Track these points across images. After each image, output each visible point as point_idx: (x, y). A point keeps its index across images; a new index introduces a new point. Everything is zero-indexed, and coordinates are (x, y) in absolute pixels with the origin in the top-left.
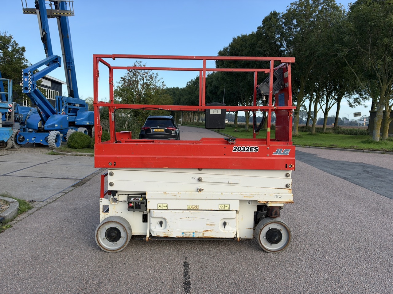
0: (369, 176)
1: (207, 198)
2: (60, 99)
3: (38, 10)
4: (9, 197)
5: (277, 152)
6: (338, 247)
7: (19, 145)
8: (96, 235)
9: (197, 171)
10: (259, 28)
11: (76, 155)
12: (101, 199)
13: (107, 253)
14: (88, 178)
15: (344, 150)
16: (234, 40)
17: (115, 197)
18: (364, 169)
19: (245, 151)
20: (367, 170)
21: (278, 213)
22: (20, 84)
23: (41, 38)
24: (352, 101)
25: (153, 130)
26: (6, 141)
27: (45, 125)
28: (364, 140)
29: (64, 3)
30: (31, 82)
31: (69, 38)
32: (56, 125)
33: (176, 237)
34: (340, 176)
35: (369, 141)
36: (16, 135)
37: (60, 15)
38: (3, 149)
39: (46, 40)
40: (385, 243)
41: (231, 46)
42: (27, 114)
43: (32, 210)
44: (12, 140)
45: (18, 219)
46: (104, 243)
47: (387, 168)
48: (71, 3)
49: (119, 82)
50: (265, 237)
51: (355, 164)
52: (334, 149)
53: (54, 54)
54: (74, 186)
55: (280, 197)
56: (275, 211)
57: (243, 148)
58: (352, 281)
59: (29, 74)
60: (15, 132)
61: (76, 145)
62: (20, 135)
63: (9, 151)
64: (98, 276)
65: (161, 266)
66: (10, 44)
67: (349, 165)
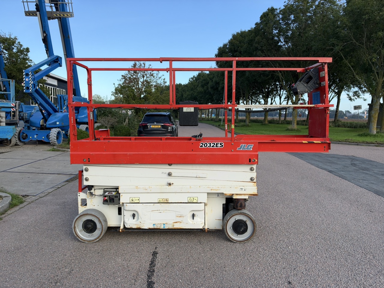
0: (355, 169)
1: (177, 192)
2: (62, 98)
3: (39, 12)
4: (3, 192)
5: (241, 147)
6: (304, 237)
7: (23, 142)
8: (73, 226)
9: (167, 166)
10: (256, 24)
12: (79, 193)
13: (83, 244)
15: (339, 143)
16: (234, 36)
17: (91, 191)
18: (353, 162)
19: (211, 147)
20: (355, 163)
21: (243, 205)
22: (22, 84)
23: (42, 39)
24: (351, 94)
25: (150, 126)
26: (9, 139)
27: (47, 123)
28: (361, 133)
29: (65, 5)
30: (32, 82)
31: (70, 39)
32: (58, 123)
33: (147, 228)
34: (325, 169)
35: (366, 134)
36: (20, 133)
37: (60, 16)
38: (7, 146)
39: (46, 40)
40: (351, 233)
41: (231, 42)
42: (31, 112)
43: (24, 204)
44: (15, 138)
45: (9, 212)
46: (81, 234)
47: (376, 161)
48: (70, 4)
49: (120, 80)
50: (232, 228)
51: (345, 157)
53: (55, 55)
54: (67, 181)
55: (245, 190)
56: (240, 203)
57: (210, 144)
58: (307, 269)
59: (30, 74)
60: (18, 129)
62: (24, 133)
63: (13, 148)
64: (71, 265)
65: (131, 255)
66: (15, 45)
67: (338, 158)
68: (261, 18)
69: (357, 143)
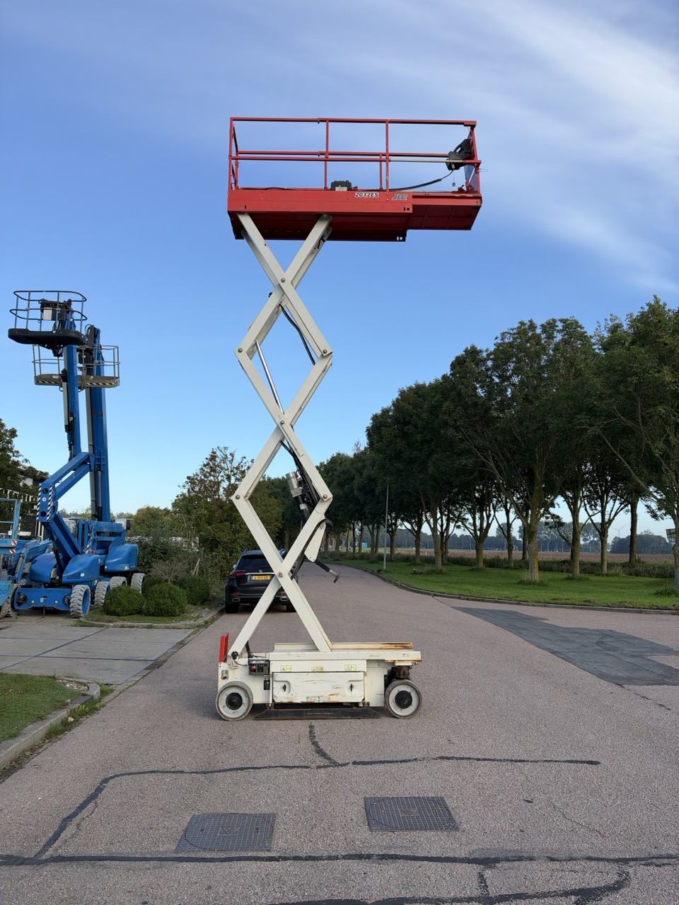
0: (595, 649)
1: (333, 659)
2: (86, 527)
3: (65, 383)
7: (16, 610)
8: (216, 701)
11: (123, 627)
12: (220, 664)
13: (227, 722)
14: (162, 659)
15: (607, 610)
16: (402, 393)
17: (236, 660)
18: (601, 640)
20: (605, 640)
21: (407, 673)
22: (35, 507)
23: (66, 426)
25: (250, 578)
27: (63, 575)
30: (52, 503)
31: (104, 417)
32: (82, 575)
33: (300, 702)
35: (668, 591)
36: (14, 594)
37: (98, 386)
39: (72, 429)
41: (396, 404)
43: (115, 692)
44: (8, 603)
46: (224, 711)
47: (643, 637)
49: (184, 486)
50: (395, 701)
52: (590, 609)
53: (82, 452)
54: (149, 668)
55: (408, 657)
56: (403, 671)
59: (51, 490)
61: (118, 610)
62: (21, 594)
63: (3, 621)
67: (582, 634)
68: (453, 366)
69: (639, 608)
